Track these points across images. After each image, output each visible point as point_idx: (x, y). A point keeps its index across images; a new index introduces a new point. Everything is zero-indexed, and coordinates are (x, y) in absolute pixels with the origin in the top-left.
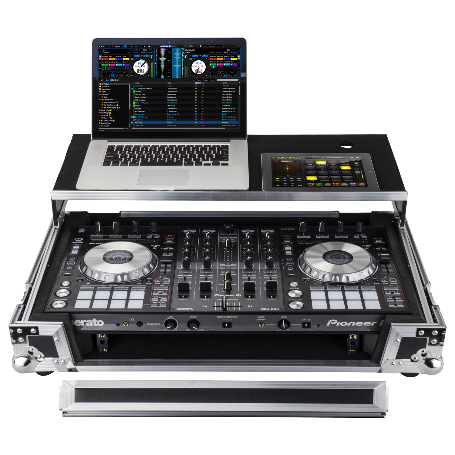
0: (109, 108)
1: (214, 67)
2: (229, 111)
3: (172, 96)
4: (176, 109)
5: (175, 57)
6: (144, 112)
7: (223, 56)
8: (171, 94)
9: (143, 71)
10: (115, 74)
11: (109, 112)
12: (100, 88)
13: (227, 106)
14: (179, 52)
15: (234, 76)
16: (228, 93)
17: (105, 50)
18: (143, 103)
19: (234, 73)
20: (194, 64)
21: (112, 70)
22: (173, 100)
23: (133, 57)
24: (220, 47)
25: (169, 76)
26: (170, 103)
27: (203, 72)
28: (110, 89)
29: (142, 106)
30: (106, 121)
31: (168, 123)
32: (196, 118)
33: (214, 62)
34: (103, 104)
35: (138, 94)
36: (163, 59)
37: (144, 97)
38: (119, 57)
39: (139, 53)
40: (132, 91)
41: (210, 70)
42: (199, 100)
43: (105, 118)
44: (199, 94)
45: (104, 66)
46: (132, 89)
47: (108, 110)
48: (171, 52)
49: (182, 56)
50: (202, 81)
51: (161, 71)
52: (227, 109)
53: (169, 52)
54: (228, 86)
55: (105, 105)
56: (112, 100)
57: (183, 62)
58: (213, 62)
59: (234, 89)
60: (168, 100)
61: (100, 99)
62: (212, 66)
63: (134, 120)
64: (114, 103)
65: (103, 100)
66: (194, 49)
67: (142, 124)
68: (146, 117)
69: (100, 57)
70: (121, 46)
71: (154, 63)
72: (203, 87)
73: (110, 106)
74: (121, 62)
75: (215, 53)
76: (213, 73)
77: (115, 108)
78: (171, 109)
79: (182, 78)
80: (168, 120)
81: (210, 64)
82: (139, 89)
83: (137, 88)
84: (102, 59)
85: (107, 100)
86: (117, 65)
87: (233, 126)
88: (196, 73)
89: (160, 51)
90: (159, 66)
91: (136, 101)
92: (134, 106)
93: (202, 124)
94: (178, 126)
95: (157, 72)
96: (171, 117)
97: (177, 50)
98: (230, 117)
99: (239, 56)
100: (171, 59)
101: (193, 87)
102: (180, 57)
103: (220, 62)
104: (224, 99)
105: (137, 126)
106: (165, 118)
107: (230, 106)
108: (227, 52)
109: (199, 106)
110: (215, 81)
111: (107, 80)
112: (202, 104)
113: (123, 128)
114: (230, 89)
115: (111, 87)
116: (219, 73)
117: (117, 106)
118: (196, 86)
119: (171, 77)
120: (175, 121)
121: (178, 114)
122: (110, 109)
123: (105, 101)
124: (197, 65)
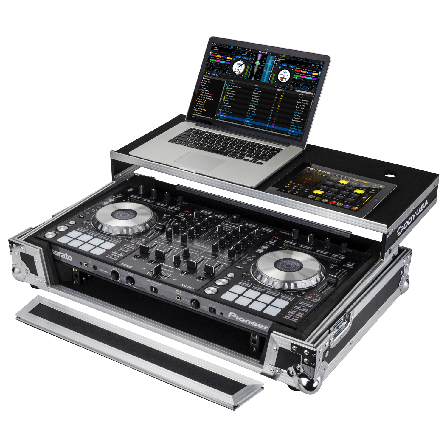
0: (205, 98)
1: (296, 78)
2: (298, 121)
3: (255, 98)
4: (255, 110)
5: (268, 64)
6: (230, 107)
7: (306, 70)
8: (255, 96)
9: (239, 71)
10: (217, 70)
11: (203, 101)
12: (203, 79)
13: (298, 116)
14: (272, 60)
15: (311, 90)
16: (302, 104)
17: (216, 48)
18: (231, 99)
19: (312, 86)
20: (281, 72)
21: (217, 65)
22: (255, 101)
23: (235, 57)
24: (307, 61)
25: (258, 80)
26: (252, 103)
27: (286, 81)
28: (210, 82)
29: (230, 102)
30: (199, 109)
31: (246, 121)
32: (269, 122)
33: (298, 74)
34: (202, 93)
35: (229, 91)
36: (258, 63)
37: (234, 94)
38: (224, 55)
39: (241, 55)
40: (226, 86)
41: (293, 80)
42: (276, 105)
43: (199, 106)
44: (278, 100)
45: (211, 61)
46: (227, 85)
47: (203, 100)
48: (266, 58)
49: (273, 64)
50: (283, 89)
51: (253, 74)
52: (297, 118)
53: (264, 58)
54: (303, 98)
55: (203, 95)
56: (209, 91)
57: (273, 69)
58: (297, 73)
59: (308, 101)
60: (252, 101)
61: (200, 89)
62: (295, 77)
63: (220, 113)
64: (209, 94)
65: (202, 90)
66: (285, 59)
67: (225, 118)
68: (230, 112)
69: (211, 52)
70: (229, 46)
71: (250, 66)
72: (282, 95)
73: (205, 97)
74: (225, 60)
75: (301, 65)
76: (294, 83)
77: (209, 99)
78: (251, 109)
79: (268, 84)
80: (246, 118)
81: (294, 75)
82: (232, 86)
83: (231, 85)
84: (211, 55)
85: (205, 91)
86: (221, 62)
87: (297, 135)
88: (280, 81)
89: (258, 55)
90: (253, 68)
91: (226, 97)
92: (224, 101)
93: (272, 128)
94: (253, 125)
95: (250, 74)
96: (249, 116)
97: (272, 57)
98: (297, 127)
99: (320, 72)
100: (264, 65)
101: (274, 93)
102: (271, 64)
103: (303, 74)
104: (297, 109)
105: (221, 118)
106: (244, 116)
107: (300, 116)
108: (311, 67)
109: (275, 111)
110: (294, 91)
111: (210, 74)
112: (277, 110)
113: (210, 118)
114: (304, 101)
115: (211, 80)
116: (299, 84)
117: (210, 98)
118: (277, 92)
119: (260, 81)
120: (251, 120)
121: (256, 115)
122: (205, 99)
123: (203, 91)
124: (283, 74)
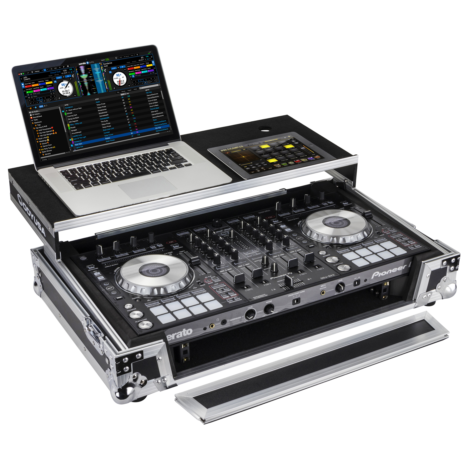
0: (45, 135)
1: (133, 76)
2: (159, 116)
3: (103, 112)
4: (110, 123)
5: (96, 73)
6: (80, 132)
7: (139, 65)
8: (102, 110)
9: (68, 92)
10: (42, 100)
11: (46, 139)
12: (31, 116)
13: (156, 111)
14: (98, 67)
15: (154, 82)
16: (153, 99)
17: (26, 77)
18: (77, 124)
19: (153, 78)
20: (115, 76)
21: (39, 96)
22: (105, 115)
23: (55, 80)
24: (134, 56)
25: (95, 93)
26: (102, 119)
27: (125, 83)
28: (41, 116)
29: (77, 127)
30: (46, 149)
31: (106, 139)
32: (131, 129)
33: (133, 71)
34: (39, 132)
35: (70, 116)
36: (84, 76)
37: (77, 118)
38: (41, 81)
39: (60, 75)
40: (63, 113)
41: (131, 80)
42: (129, 111)
43: (45, 146)
44: (127, 105)
45: (30, 94)
46: (63, 111)
47: (45, 138)
48: (90, 69)
49: (102, 71)
50: (127, 91)
51: (86, 89)
52: (156, 114)
53: (89, 69)
54: (151, 92)
55: (41, 133)
56: (46, 126)
57: (104, 76)
58: (131, 71)
59: (157, 94)
60: (100, 116)
61: (34, 128)
62: (131, 76)
63: (73, 143)
64: (49, 129)
65: (37, 128)
66: (111, 62)
67: (82, 145)
68: (84, 137)
69: (23, 84)
70: (41, 71)
71: (77, 82)
72: (129, 98)
73: (46, 133)
74: (45, 86)
75: (131, 62)
76: (134, 82)
77: (51, 134)
78: (105, 124)
79: (108, 93)
80: (105, 136)
81: (130, 74)
82: (69, 110)
83: (67, 109)
84: (25, 87)
85: (41, 127)
86: (41, 90)
87: (165, 129)
88: (119, 85)
89: (80, 69)
90: (83, 84)
91: (70, 124)
92: (69, 129)
93: (138, 134)
94: (117, 140)
95: (82, 91)
96: (107, 132)
97: (96, 65)
98: (161, 122)
99: (153, 62)
100: (92, 75)
101: (119, 99)
102: (100, 72)
103: (138, 70)
104: (151, 105)
105: (77, 148)
106: (102, 135)
107: (158, 111)
108: (142, 60)
109: (130, 116)
110: (138, 89)
111: (36, 108)
112: (133, 114)
113: (65, 153)
114: (153, 95)
115: (42, 113)
116: (140, 81)
117: (52, 132)
118: (122, 97)
119: (97, 93)
120: (112, 135)
121: (113, 128)
122: (47, 136)
123: (40, 129)
124: (118, 77)
